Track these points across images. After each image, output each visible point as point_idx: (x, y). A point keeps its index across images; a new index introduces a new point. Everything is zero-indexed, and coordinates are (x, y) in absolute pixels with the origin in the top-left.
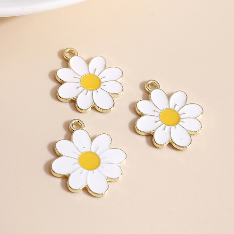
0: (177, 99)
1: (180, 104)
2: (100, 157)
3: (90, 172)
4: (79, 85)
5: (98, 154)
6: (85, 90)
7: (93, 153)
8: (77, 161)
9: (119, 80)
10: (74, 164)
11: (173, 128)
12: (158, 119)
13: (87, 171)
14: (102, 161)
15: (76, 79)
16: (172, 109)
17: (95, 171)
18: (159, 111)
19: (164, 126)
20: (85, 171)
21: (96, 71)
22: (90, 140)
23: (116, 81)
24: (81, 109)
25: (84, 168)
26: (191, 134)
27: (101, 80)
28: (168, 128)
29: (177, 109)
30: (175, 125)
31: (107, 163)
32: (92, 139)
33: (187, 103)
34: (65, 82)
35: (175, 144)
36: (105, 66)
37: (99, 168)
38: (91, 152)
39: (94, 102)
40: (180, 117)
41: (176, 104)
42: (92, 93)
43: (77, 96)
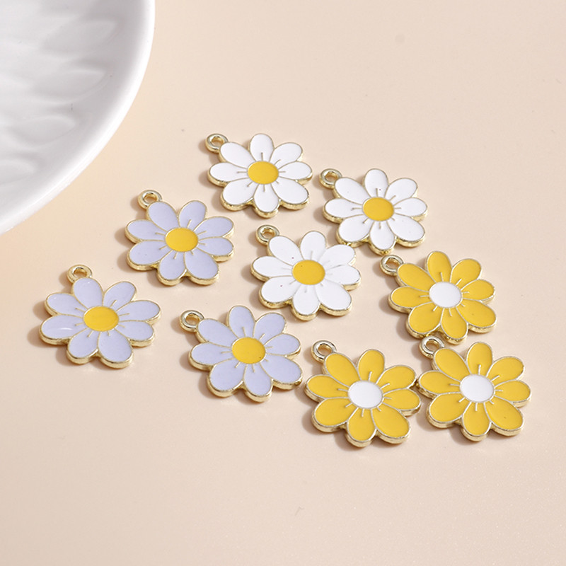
0: (374, 181)
1: (382, 187)
2: (320, 263)
3: (317, 286)
4: (248, 181)
5: (315, 260)
6: (260, 186)
7: (308, 261)
8: (292, 279)
9: (300, 159)
10: (290, 284)
11: (390, 221)
12: (363, 218)
13: (312, 286)
14: (325, 268)
15: (240, 174)
16: (374, 198)
17: (322, 282)
18: (360, 207)
19: (376, 223)
20: (309, 288)
21: (264, 155)
22: (295, 246)
23: (296, 161)
24: (266, 213)
25: (307, 284)
26: (418, 219)
27: (276, 165)
28: (383, 224)
29: (380, 194)
30: (390, 216)
31: (334, 267)
32: (298, 243)
33: (390, 182)
34: (227, 183)
35: (405, 241)
36: (273, 146)
37: (326, 277)
38: (305, 261)
39: (279, 198)
40: (391, 204)
41: (377, 189)
42: (272, 187)
43: (253, 196)
